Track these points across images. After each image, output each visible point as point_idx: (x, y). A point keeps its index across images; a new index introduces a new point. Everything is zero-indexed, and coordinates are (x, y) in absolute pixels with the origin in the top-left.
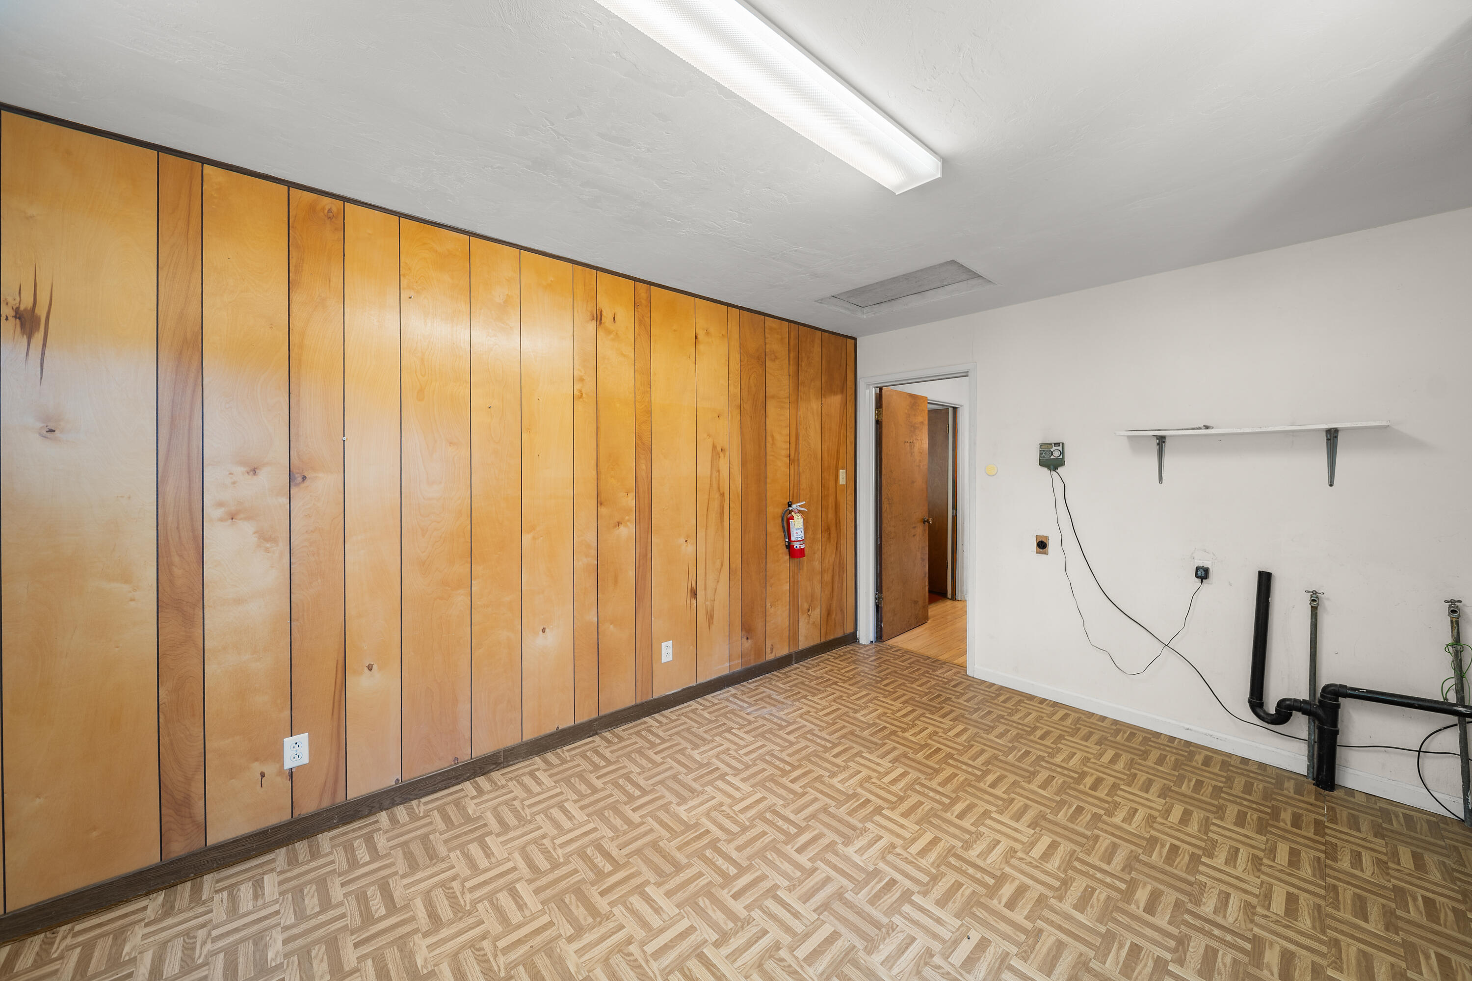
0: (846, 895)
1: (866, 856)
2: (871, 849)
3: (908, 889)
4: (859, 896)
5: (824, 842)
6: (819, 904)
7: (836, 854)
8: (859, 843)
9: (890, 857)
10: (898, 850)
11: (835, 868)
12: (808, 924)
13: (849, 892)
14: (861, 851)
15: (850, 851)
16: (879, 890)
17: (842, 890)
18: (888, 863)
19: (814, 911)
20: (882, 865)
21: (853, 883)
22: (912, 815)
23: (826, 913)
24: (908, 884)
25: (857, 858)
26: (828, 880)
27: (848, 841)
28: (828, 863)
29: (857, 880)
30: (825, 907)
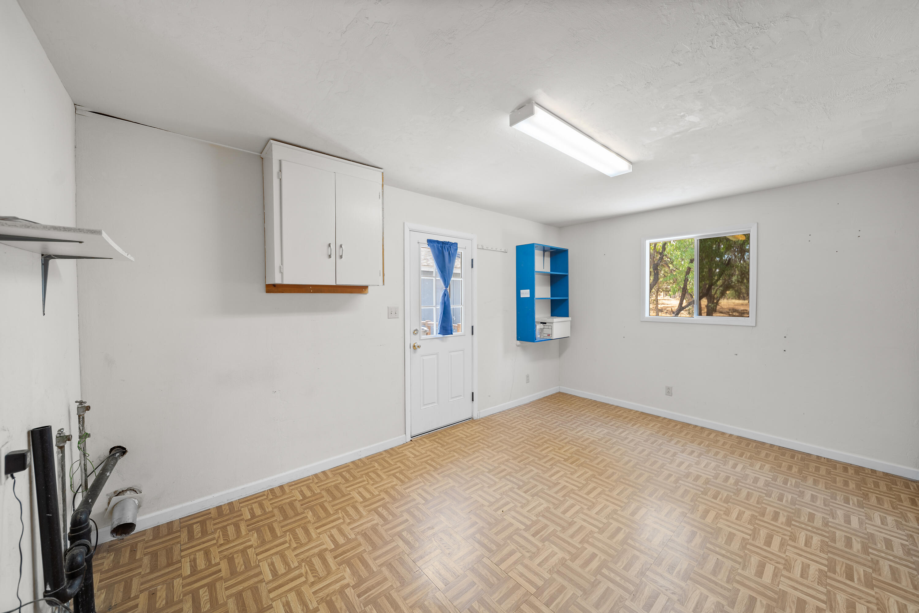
0: (560, 529)
1: (550, 550)
2: (546, 555)
3: (526, 532)
4: (553, 529)
5: (579, 562)
6: (574, 525)
7: (569, 552)
8: (554, 560)
9: (534, 550)
10: (528, 555)
11: (569, 543)
12: (577, 517)
13: (559, 530)
14: (554, 554)
15: (560, 554)
16: (542, 531)
17: (563, 531)
18: (536, 546)
19: (576, 522)
20: (540, 545)
21: (557, 535)
22: (511, 586)
23: (570, 521)
24: (526, 535)
25: (556, 549)
26: (572, 536)
27: (563, 562)
28: (573, 546)
29: (554, 536)
30: (571, 524)
